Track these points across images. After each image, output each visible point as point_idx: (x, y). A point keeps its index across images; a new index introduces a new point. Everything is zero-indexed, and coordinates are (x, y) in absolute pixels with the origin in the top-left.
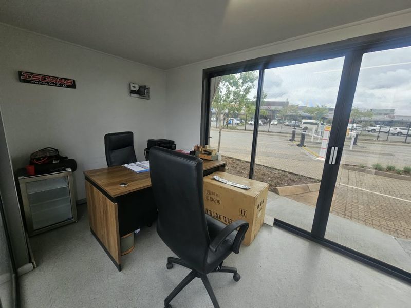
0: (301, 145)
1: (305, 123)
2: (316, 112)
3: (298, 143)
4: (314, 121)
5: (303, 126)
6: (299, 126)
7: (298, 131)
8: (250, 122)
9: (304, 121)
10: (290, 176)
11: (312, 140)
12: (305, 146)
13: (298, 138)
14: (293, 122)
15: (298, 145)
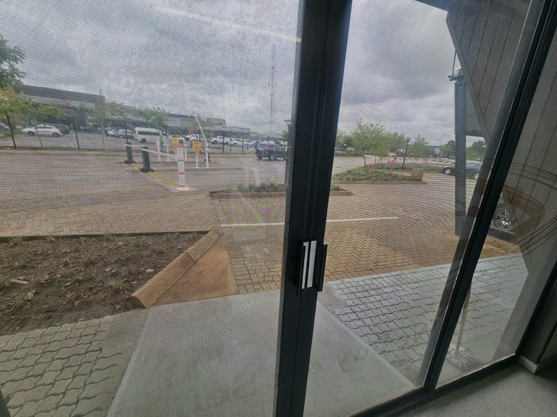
0: (147, 169)
1: (140, 133)
2: (153, 117)
3: (142, 166)
4: (153, 130)
5: (140, 137)
6: (132, 138)
7: (134, 146)
8: (27, 130)
9: (138, 129)
10: (150, 241)
11: (159, 160)
12: (153, 171)
13: (138, 159)
14: (121, 131)
15: (142, 170)
